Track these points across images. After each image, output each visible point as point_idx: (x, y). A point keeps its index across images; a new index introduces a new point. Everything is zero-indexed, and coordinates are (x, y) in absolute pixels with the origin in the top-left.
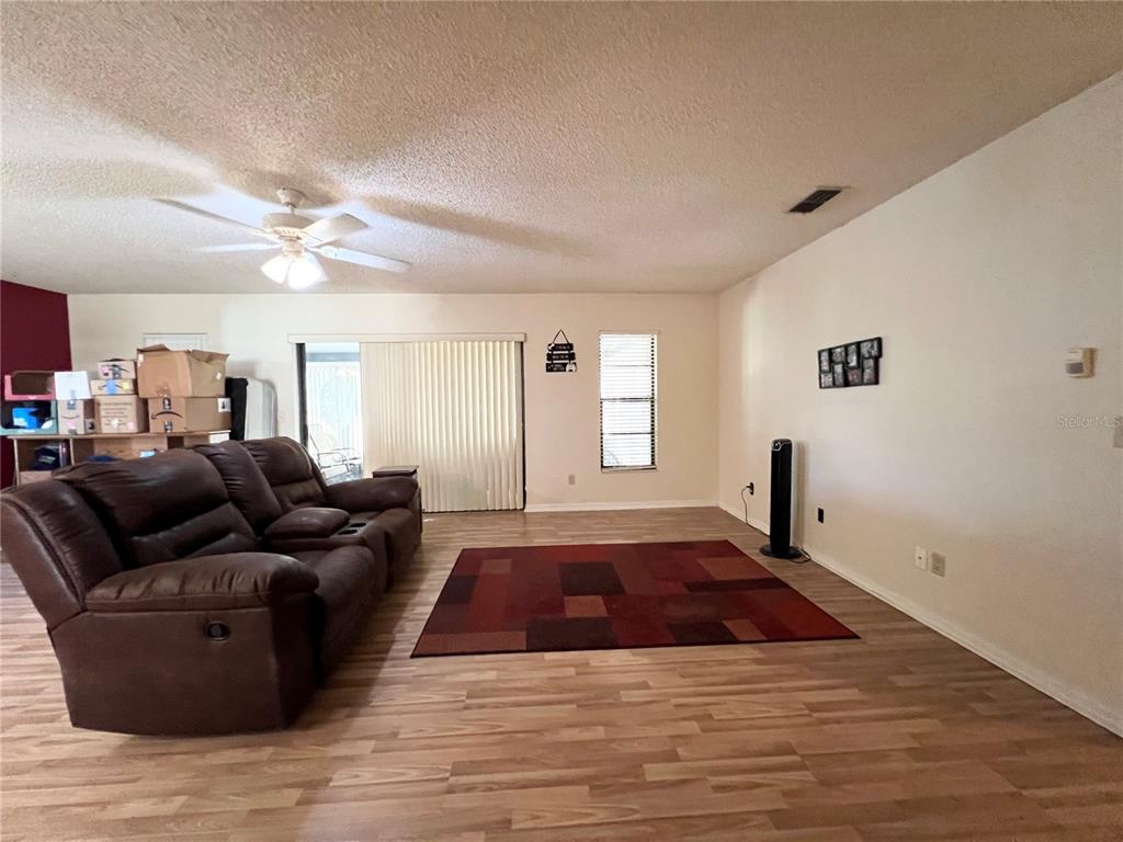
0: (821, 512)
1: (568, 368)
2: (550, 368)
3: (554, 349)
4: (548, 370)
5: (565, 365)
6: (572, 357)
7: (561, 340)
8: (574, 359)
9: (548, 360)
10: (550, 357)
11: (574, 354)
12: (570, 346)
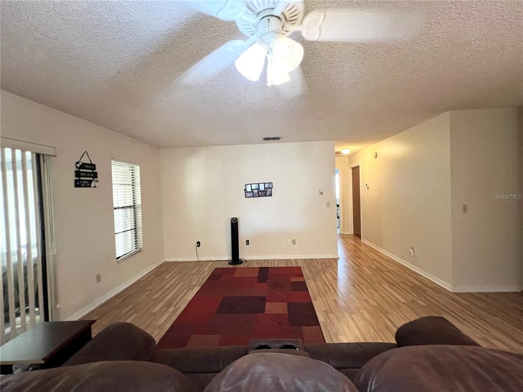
0: (248, 241)
1: (93, 184)
2: (78, 184)
3: (81, 167)
4: (76, 186)
5: (90, 182)
6: (95, 175)
7: (85, 160)
8: (96, 177)
9: (76, 176)
10: (78, 174)
11: (96, 173)
12: (93, 166)
